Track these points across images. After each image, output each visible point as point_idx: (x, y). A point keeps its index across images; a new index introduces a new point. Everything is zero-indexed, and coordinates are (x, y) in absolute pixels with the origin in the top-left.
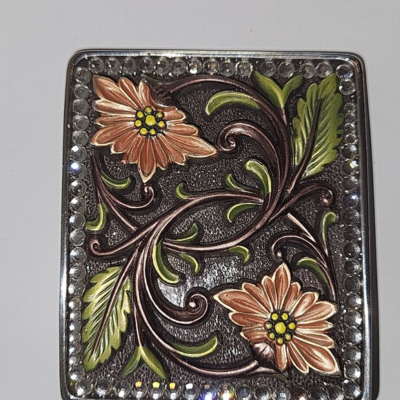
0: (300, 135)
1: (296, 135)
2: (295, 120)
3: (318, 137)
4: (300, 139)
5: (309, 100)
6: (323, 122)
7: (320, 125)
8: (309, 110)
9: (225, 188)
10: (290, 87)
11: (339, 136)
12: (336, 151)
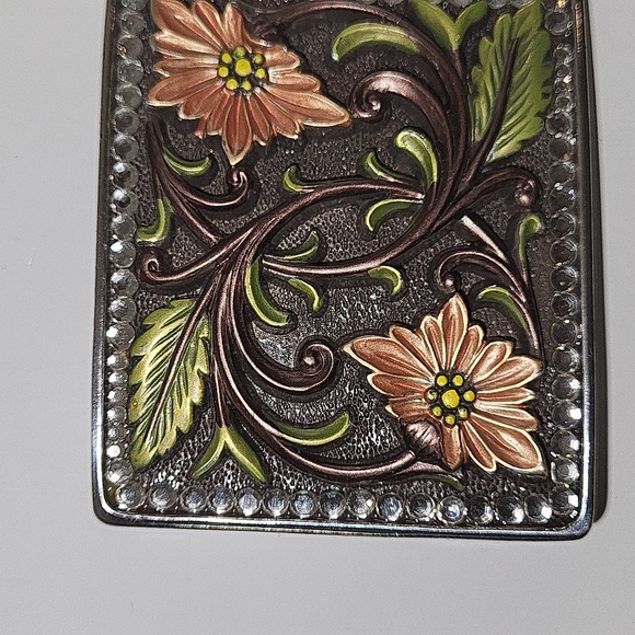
0: (482, 93)
1: (476, 94)
2: (475, 70)
3: (512, 98)
4: (482, 99)
5: (497, 40)
6: (520, 73)
7: (516, 78)
8: (499, 55)
9: (363, 175)
10: (467, 18)
11: (545, 95)
12: (540, 119)
